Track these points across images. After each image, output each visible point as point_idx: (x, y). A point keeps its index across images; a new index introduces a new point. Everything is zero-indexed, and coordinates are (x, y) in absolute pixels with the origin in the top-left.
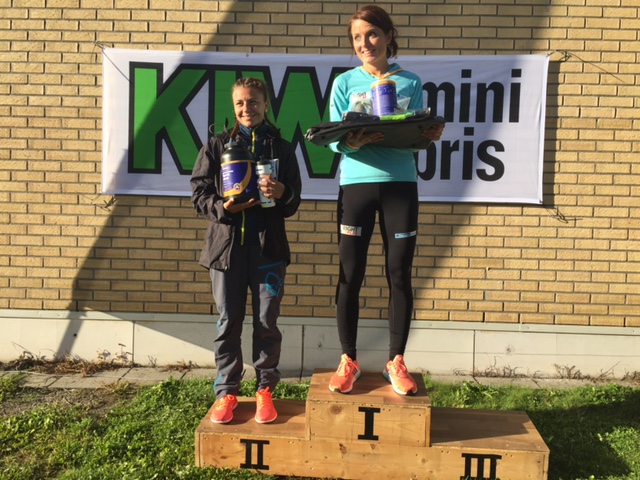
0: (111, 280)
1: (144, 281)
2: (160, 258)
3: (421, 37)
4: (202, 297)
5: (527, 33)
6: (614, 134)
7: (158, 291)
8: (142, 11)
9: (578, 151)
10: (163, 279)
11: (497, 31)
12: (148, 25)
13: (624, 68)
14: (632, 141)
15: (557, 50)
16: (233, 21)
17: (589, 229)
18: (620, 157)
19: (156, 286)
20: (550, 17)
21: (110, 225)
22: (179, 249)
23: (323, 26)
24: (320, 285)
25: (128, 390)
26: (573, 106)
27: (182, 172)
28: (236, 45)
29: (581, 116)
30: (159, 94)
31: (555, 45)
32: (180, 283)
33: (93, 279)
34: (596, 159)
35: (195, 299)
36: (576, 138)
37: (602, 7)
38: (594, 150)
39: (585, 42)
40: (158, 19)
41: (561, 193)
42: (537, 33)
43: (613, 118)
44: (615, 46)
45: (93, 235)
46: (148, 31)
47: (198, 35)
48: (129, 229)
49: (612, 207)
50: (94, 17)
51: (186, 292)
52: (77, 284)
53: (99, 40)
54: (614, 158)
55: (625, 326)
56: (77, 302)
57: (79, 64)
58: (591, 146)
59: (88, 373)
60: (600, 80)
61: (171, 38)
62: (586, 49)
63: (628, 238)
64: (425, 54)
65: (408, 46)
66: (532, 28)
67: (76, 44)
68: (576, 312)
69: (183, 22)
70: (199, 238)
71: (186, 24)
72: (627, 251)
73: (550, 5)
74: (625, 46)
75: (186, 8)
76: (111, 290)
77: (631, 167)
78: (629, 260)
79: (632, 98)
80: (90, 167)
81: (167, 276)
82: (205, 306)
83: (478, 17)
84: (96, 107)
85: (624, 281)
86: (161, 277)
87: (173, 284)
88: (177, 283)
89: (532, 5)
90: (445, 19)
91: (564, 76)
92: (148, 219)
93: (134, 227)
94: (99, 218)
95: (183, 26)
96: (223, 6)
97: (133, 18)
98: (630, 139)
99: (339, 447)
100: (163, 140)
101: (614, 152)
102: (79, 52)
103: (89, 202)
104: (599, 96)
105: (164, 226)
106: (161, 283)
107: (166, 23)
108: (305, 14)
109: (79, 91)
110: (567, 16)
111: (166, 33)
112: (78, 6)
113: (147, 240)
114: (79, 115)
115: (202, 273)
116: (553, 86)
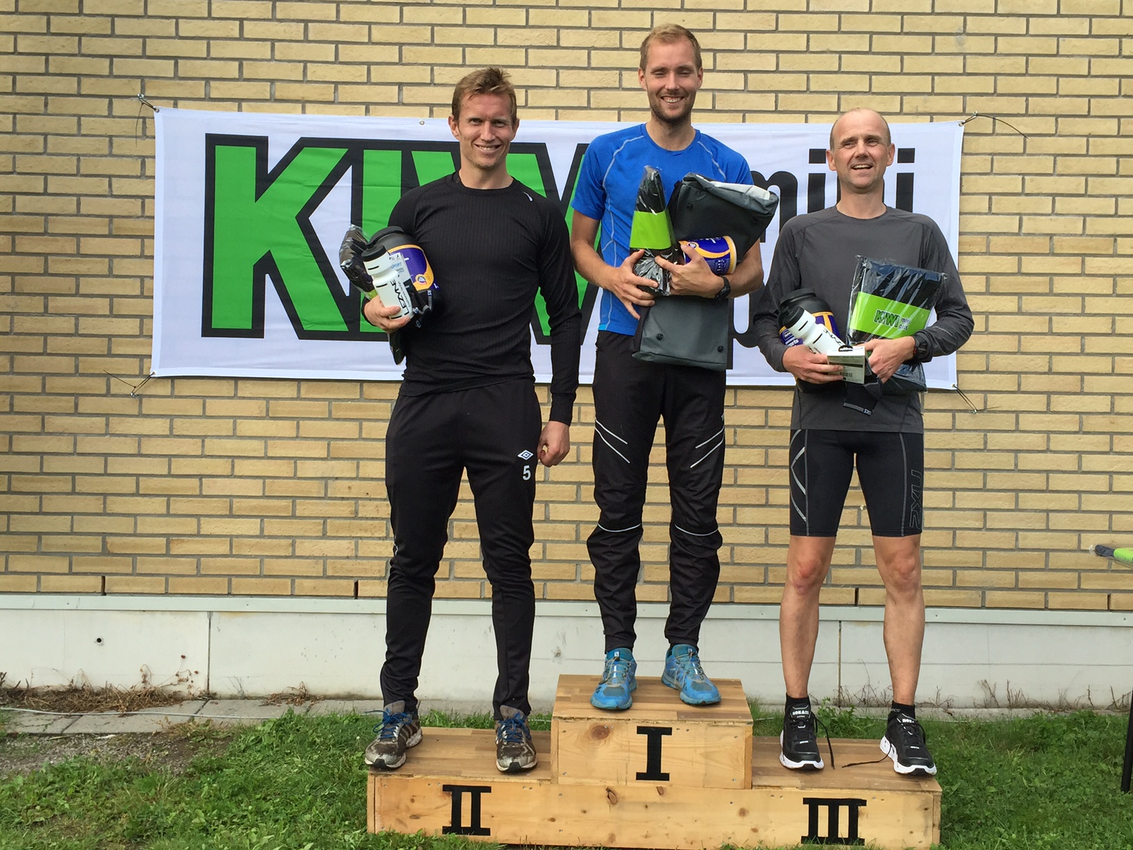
0: (167, 536)
1: (231, 537)
2: (261, 494)
3: (736, 90)
4: (339, 566)
5: (924, 84)
6: (1083, 262)
7: (256, 557)
8: (229, 42)
9: (1019, 295)
10: (266, 533)
11: (870, 79)
12: (241, 66)
13: (1098, 146)
14: (1114, 276)
15: (977, 115)
16: (397, 60)
17: (1041, 435)
18: (1094, 305)
19: (252, 546)
20: (964, 55)
21: (168, 433)
22: (295, 477)
23: (561, 71)
24: (558, 542)
25: (214, 734)
26: (1008, 214)
27: (303, 334)
28: (400, 103)
29: (1024, 231)
30: (259, 192)
31: (975, 105)
32: (298, 540)
33: (135, 535)
34: (1051, 308)
35: (325, 570)
36: (1016, 270)
37: (1058, 36)
38: (1048, 291)
39: (1027, 100)
40: (259, 57)
41: (990, 369)
42: (942, 84)
43: (1081, 235)
44: (1081, 106)
45: (135, 452)
46: (241, 78)
47: (333, 86)
48: (203, 441)
49: (1082, 393)
50: (140, 52)
51: (308, 558)
52: (104, 543)
53: (148, 93)
54: (1083, 307)
55: (1109, 610)
56: (104, 578)
57: (111, 137)
58: (1041, 285)
59: (128, 709)
60: (1054, 167)
61: (282, 91)
62: (1030, 112)
63: (1111, 449)
64: (744, 121)
65: (714, 107)
66: (933, 75)
67: (107, 101)
68: (1020, 586)
69: (305, 62)
70: (332, 455)
71: (309, 65)
72: (1111, 473)
73: (965, 33)
74: (1098, 106)
75: (311, 37)
76: (167, 554)
77: (1113, 322)
78: (1115, 489)
79: (1114, 199)
80: (131, 326)
81: (273, 527)
82: (344, 582)
83: (838, 55)
84: (142, 216)
85: (1107, 528)
86: (262, 530)
87: (283, 541)
88: (291, 541)
89: (933, 34)
90: (778, 58)
91: (992, 160)
92: (238, 421)
93: (212, 436)
94: (147, 421)
95: (305, 69)
96: (377, 34)
97: (213, 55)
98: (1112, 273)
99: (605, 793)
100: (267, 276)
101: (1083, 296)
102: (110, 115)
103: (129, 390)
104: (1054, 195)
105: (268, 435)
106: (262, 540)
107: (273, 63)
108: (527, 48)
109: (110, 185)
110: (995, 54)
111: (272, 81)
112: (109, 32)
113: (236, 461)
114: (110, 230)
115: (338, 521)
116: (972, 177)
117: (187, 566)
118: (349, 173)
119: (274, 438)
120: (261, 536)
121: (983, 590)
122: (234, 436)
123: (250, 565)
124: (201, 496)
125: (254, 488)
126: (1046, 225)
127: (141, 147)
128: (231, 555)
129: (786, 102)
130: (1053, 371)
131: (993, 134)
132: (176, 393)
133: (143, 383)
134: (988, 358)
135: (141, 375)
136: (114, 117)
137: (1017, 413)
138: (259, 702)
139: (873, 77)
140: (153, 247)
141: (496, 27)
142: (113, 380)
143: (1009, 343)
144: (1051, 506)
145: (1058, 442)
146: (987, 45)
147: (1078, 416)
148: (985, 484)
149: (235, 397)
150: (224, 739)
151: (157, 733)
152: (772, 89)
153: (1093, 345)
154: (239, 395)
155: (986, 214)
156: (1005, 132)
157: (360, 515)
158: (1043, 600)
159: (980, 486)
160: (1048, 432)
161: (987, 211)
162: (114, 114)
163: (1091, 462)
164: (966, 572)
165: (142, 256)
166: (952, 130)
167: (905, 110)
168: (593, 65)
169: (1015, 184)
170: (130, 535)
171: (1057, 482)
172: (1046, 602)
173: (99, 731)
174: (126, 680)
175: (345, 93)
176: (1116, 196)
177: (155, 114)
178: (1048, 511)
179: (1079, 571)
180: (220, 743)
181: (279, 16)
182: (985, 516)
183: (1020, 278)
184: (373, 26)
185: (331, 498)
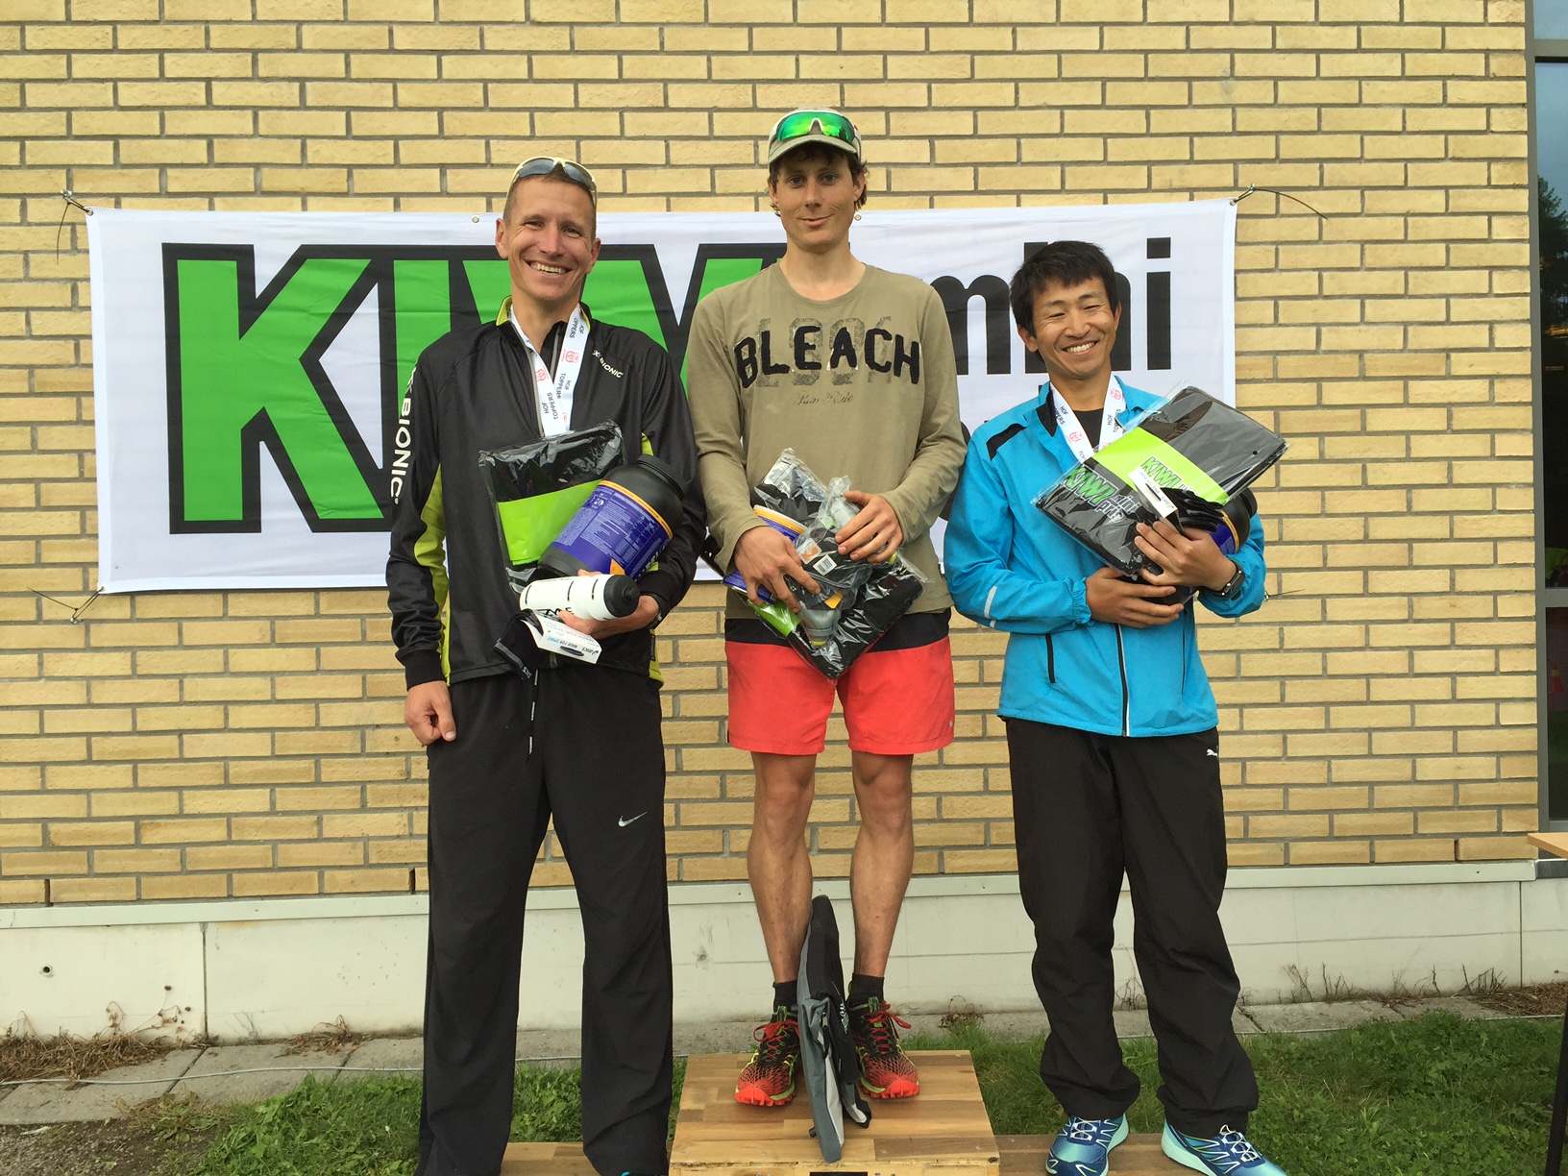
0: (136, 819)
1: (228, 816)
2: (269, 754)
3: (918, 164)
4: (386, 849)
5: (1180, 149)
6: (1406, 388)
7: (265, 842)
8: (191, 112)
9: (1321, 435)
10: (279, 808)
11: (1105, 144)
12: (210, 146)
13: (1420, 228)
14: (1449, 406)
15: (1255, 189)
16: (436, 132)
17: (1357, 626)
18: (1422, 446)
19: (258, 828)
20: (1234, 107)
21: (129, 672)
22: (317, 727)
23: (671, 142)
24: (696, 801)
25: (193, 1122)
26: (1302, 325)
27: (318, 525)
28: (444, 193)
29: (1323, 347)
30: (245, 325)
31: (1250, 176)
32: (325, 816)
33: (90, 819)
34: (1365, 451)
35: (366, 856)
36: (1314, 402)
37: (1360, 79)
38: (1359, 429)
39: (1321, 167)
40: (236, 132)
41: (1284, 539)
42: (1204, 148)
43: (1401, 351)
44: (1394, 174)
45: (84, 701)
46: (211, 163)
47: (345, 170)
48: (181, 682)
49: (1411, 567)
50: (63, 131)
51: (341, 840)
52: (46, 833)
53: (77, 189)
54: (1408, 448)
55: (1457, 861)
56: (47, 882)
57: (26, 253)
58: (1350, 421)
59: (84, 1074)
60: (1362, 258)
61: (271, 179)
62: (1326, 183)
63: (1453, 641)
64: (932, 206)
65: (889, 186)
66: (1192, 135)
67: (18, 202)
68: (1336, 834)
69: (304, 138)
70: (369, 694)
71: (309, 142)
72: (1453, 675)
73: (1233, 76)
74: (1418, 174)
75: (310, 102)
76: (137, 845)
77: (1450, 469)
78: (1459, 696)
79: (1444, 300)
80: (68, 522)
81: (288, 799)
82: (395, 872)
83: (1058, 111)
84: (76, 365)
85: (1450, 750)
86: (273, 803)
87: (304, 819)
88: (315, 818)
89: (1189, 80)
90: (975, 117)
91: (1277, 250)
92: (231, 651)
93: (195, 675)
94: (98, 656)
95: (304, 147)
96: (407, 94)
97: (169, 131)
98: (1445, 400)
100: (263, 445)
101: (1408, 434)
102: (24, 222)
103: (68, 614)
104: (1363, 298)
105: (275, 668)
106: (276, 819)
107: (257, 140)
108: (622, 111)
109: (28, 322)
110: (1275, 104)
111: (257, 166)
112: (18, 104)
113: (230, 708)
114: (31, 386)
115: (382, 787)
116: (1251, 275)
117: (168, 860)
118: (374, 294)
119: (283, 673)
120: (273, 812)
121: (1286, 842)
122: (226, 673)
123: (258, 855)
124: (182, 759)
125: (259, 745)
126: (1353, 339)
127: (68, 266)
128: (229, 842)
129: (989, 178)
130: (1371, 537)
131: (1277, 214)
132: (138, 615)
133: (89, 603)
134: (1280, 523)
135: (85, 591)
136: (30, 224)
137: (1324, 597)
138: (276, 1049)
139: (1109, 140)
140: (92, 407)
141: (576, 82)
142: (44, 600)
143: (1309, 502)
144: (1373, 724)
145: (1381, 635)
146: (1263, 92)
147: (1406, 599)
148: (1283, 696)
149: (225, 617)
150: (207, 1132)
151: (113, 1121)
152: (968, 161)
153: (1424, 500)
154: (230, 614)
155: (1270, 325)
156: (1293, 212)
157: (413, 776)
158: (1368, 851)
159: (1277, 699)
160: (1367, 623)
161: (1272, 321)
162: (30, 219)
163: (1425, 661)
164: (1261, 818)
165: (79, 421)
166: (1222, 211)
167: (1155, 185)
168: (717, 133)
169: (1309, 284)
170: (82, 820)
171: (1381, 690)
172: (1372, 854)
173: (28, 1120)
174: (87, 1024)
175: (364, 180)
176: (1447, 297)
177: (88, 219)
178: (1370, 731)
179: (1415, 810)
180: (200, 1139)
181: (262, 73)
182: (1285, 740)
183: (1320, 413)
184: (399, 85)
185: (370, 755)
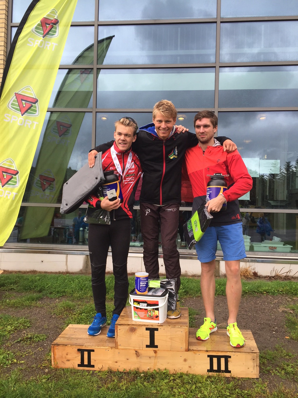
99: (135, 352)
